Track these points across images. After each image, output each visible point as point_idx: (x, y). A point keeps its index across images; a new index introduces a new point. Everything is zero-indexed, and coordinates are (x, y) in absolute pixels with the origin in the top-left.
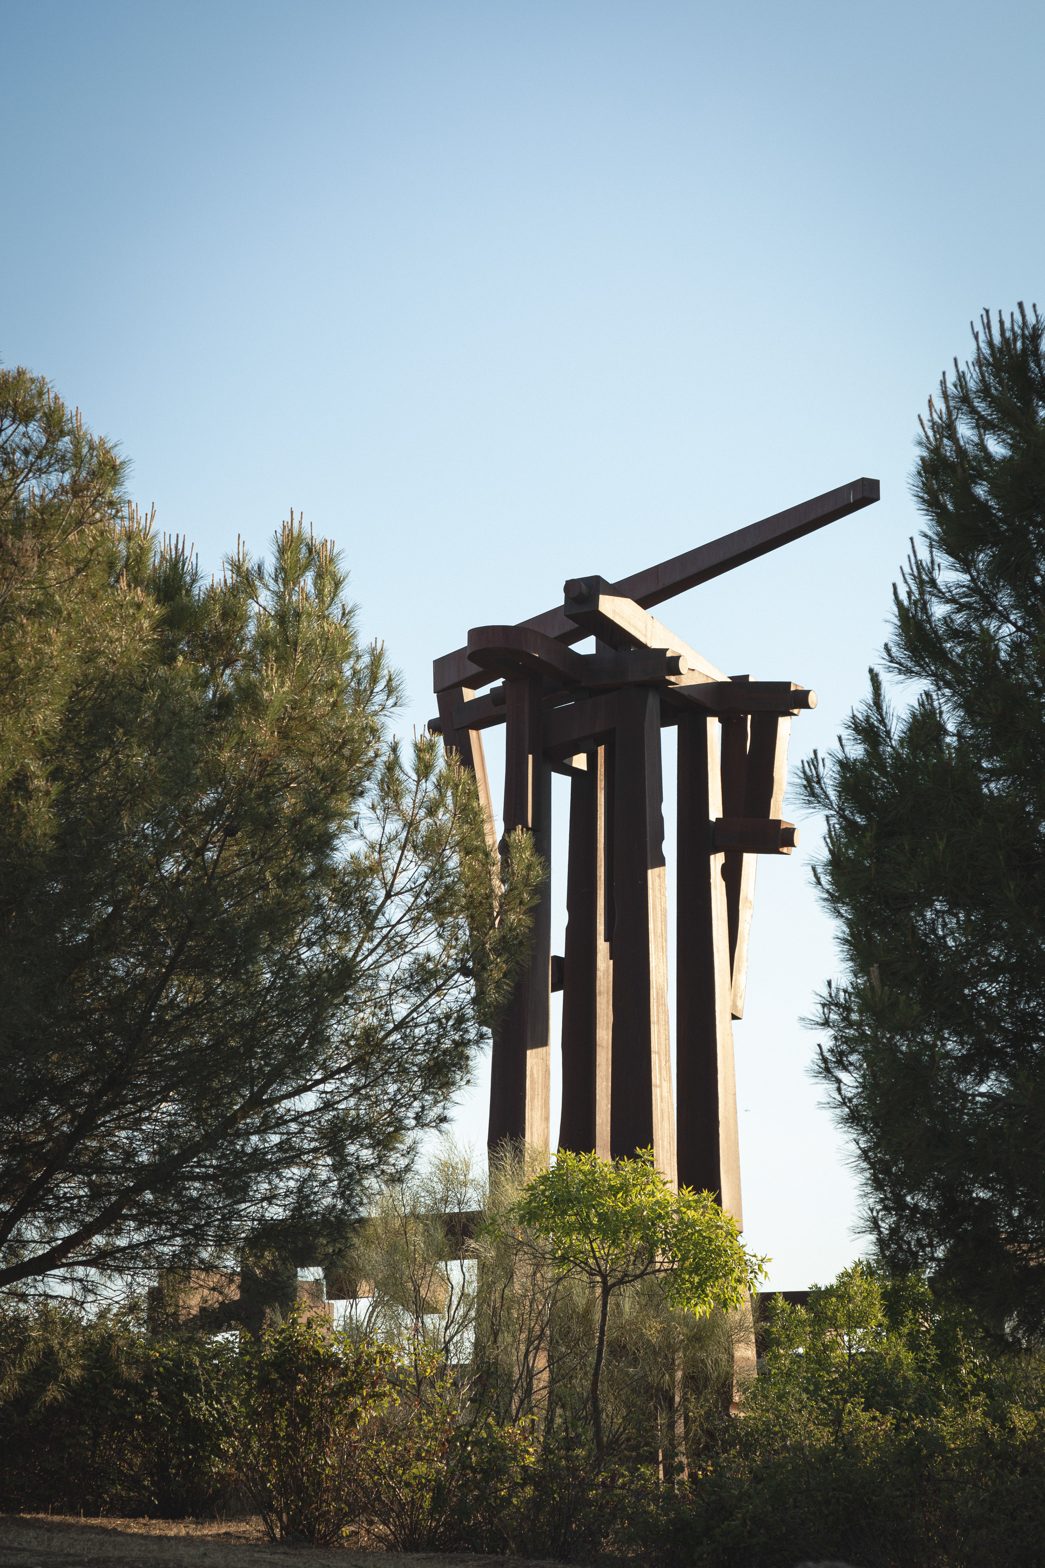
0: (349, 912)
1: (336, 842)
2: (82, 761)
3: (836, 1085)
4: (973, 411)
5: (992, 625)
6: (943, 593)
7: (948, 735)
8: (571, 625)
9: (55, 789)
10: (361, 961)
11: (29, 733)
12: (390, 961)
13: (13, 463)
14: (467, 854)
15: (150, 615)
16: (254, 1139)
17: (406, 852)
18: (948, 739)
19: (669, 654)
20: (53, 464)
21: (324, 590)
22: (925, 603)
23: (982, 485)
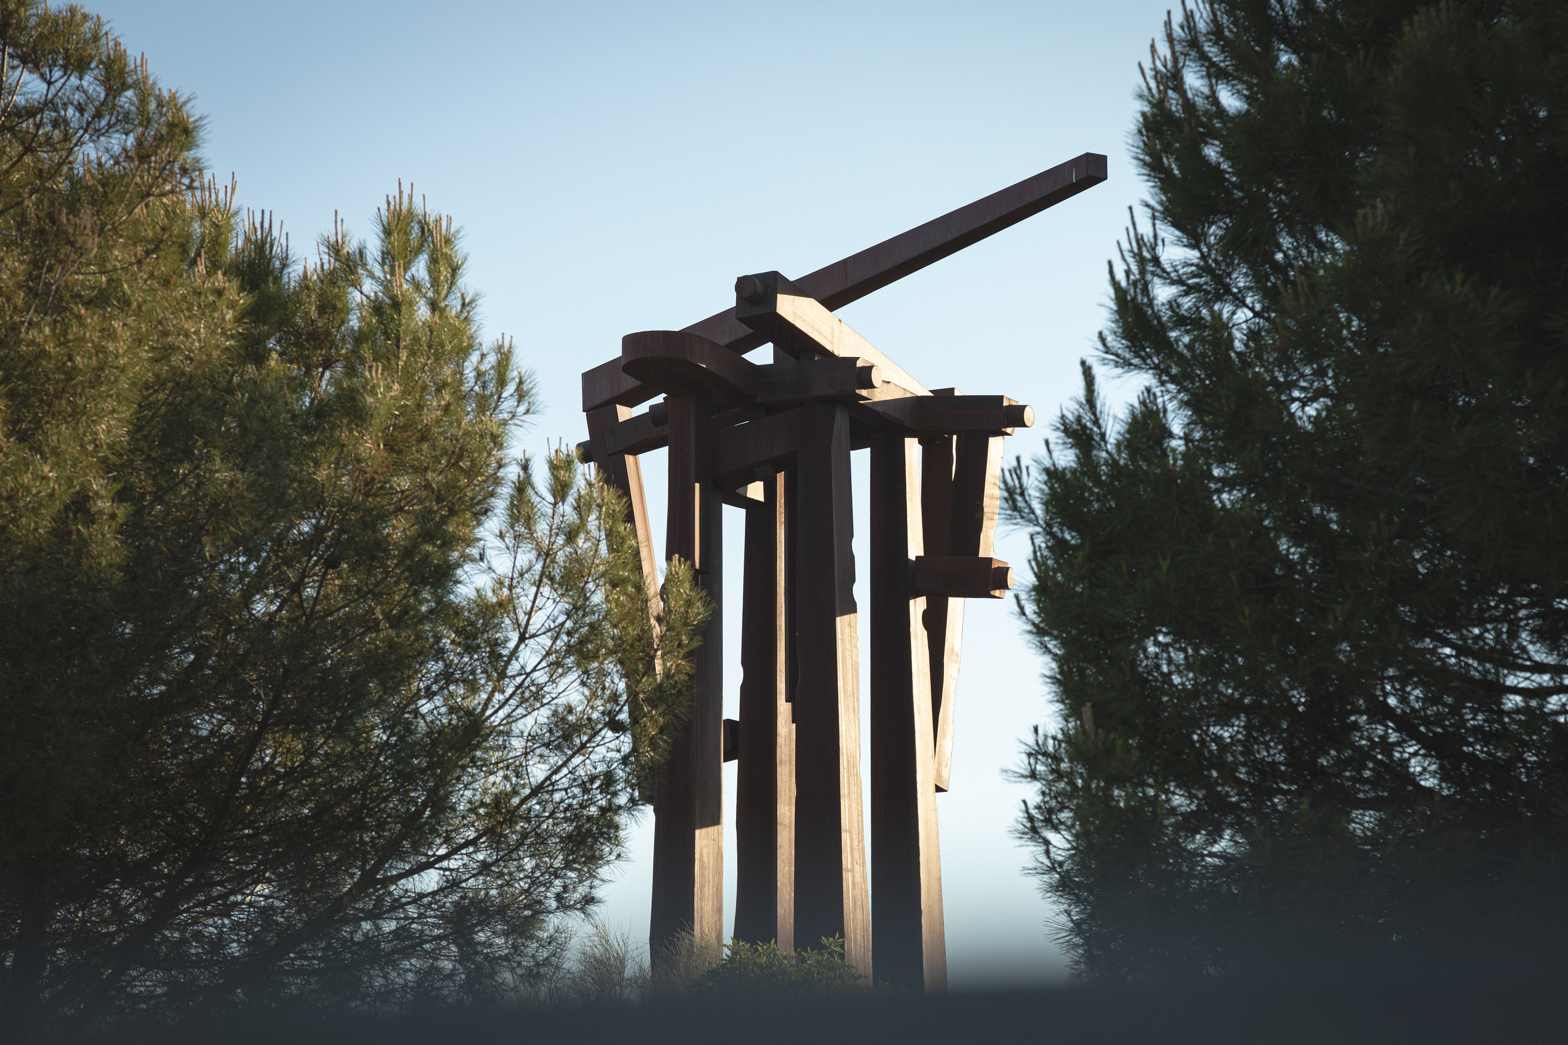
0: (476, 656)
1: (459, 572)
2: (155, 477)
3: (1044, 847)
4: (1203, 57)
5: (1225, 311)
6: (1168, 273)
7: (1174, 438)
8: (745, 330)
9: (123, 511)
10: (491, 715)
11: (90, 448)
12: (525, 716)
13: (66, 122)
14: (614, 586)
15: (232, 305)
16: (366, 926)
17: (541, 589)
18: (1174, 443)
19: (859, 364)
20: (114, 124)
21: (439, 277)
22: (1146, 285)
23: (1213, 145)
